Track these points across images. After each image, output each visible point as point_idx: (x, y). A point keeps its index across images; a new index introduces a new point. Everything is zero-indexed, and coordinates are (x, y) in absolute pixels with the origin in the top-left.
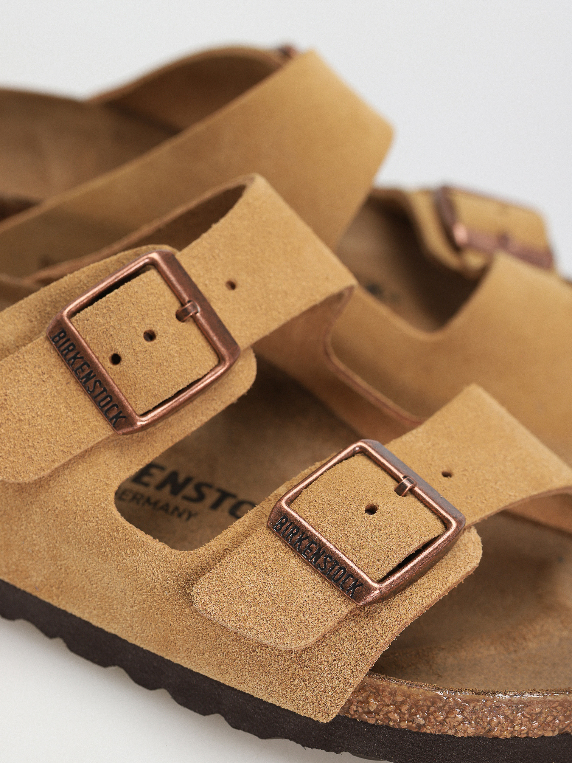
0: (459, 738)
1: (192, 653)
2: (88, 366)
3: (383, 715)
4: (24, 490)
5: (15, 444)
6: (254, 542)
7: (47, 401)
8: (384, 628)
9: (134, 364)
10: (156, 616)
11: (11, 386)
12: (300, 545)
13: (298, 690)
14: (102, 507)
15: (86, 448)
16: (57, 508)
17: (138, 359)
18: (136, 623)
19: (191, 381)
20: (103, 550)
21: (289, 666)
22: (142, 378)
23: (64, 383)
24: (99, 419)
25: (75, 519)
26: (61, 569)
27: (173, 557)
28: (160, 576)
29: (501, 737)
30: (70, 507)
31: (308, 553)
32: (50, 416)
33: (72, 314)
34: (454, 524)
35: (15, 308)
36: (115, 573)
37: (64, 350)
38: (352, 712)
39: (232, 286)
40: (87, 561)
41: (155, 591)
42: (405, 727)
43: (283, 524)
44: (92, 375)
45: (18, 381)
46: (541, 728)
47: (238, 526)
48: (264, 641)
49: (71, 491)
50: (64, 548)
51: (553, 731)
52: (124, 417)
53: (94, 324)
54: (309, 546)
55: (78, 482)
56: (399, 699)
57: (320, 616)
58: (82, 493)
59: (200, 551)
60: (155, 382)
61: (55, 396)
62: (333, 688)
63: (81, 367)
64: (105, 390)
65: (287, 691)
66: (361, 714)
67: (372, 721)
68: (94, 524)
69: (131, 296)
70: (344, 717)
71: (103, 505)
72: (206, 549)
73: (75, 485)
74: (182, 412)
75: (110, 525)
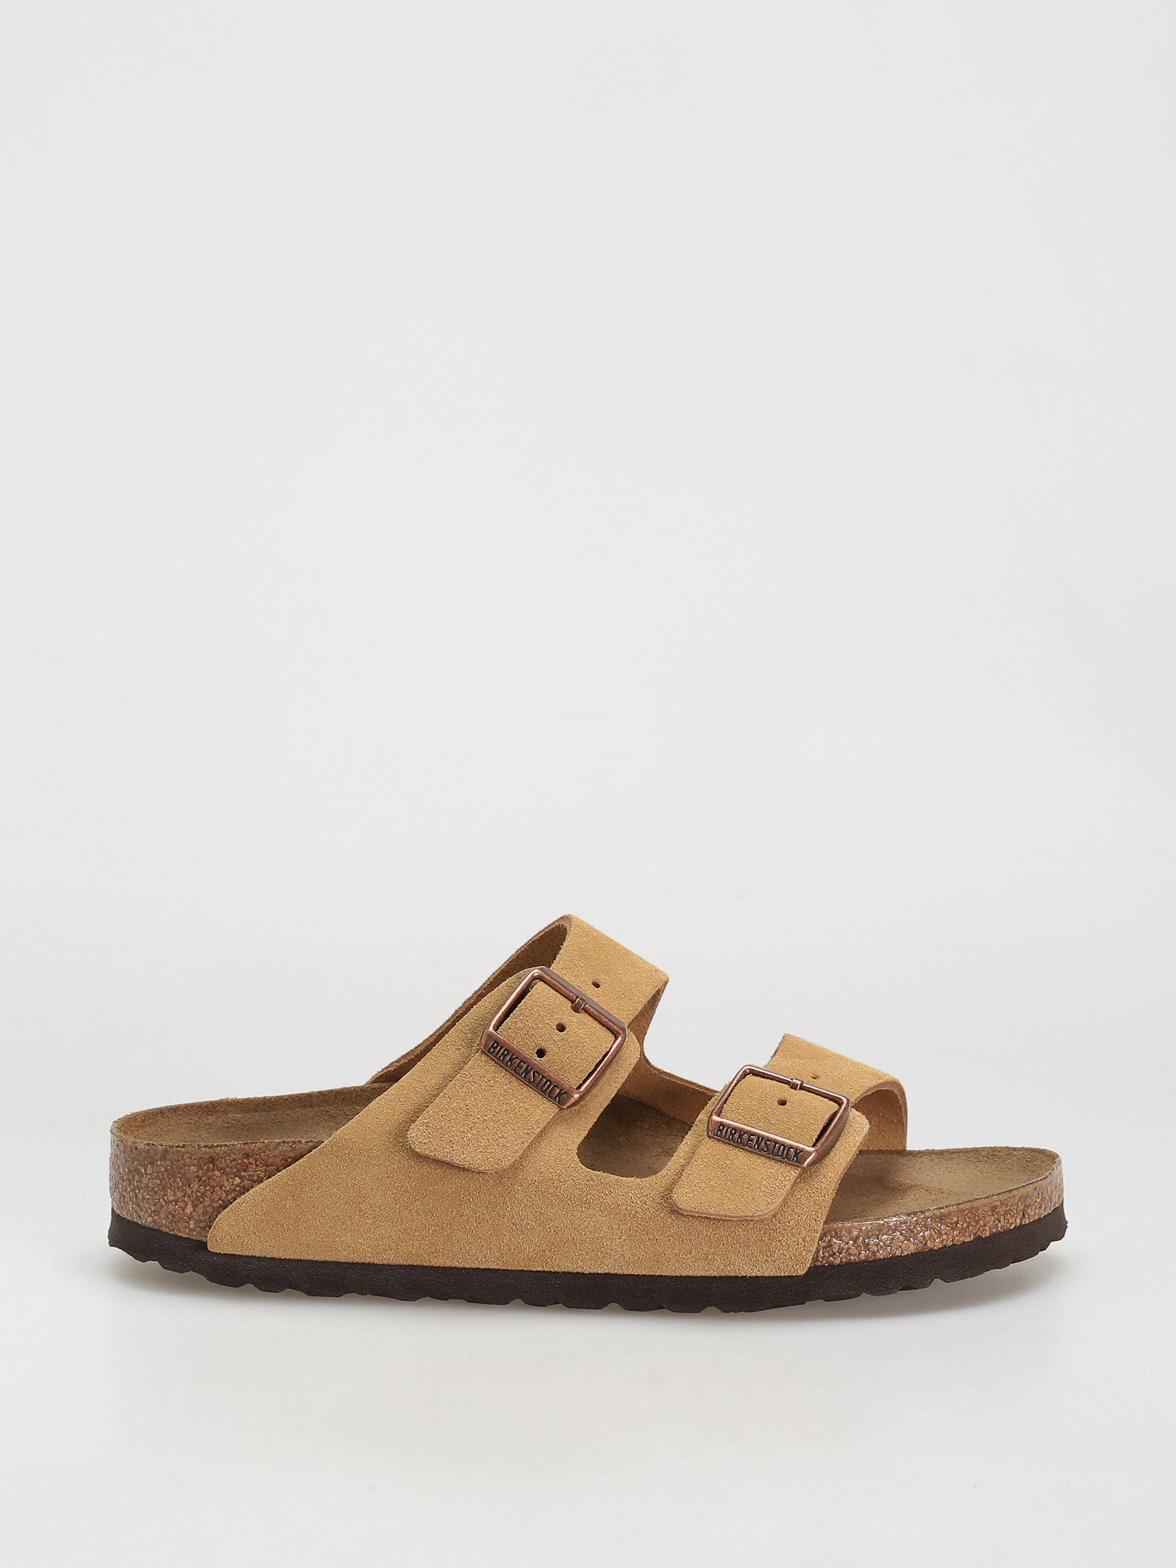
0: (905, 1256)
1: (681, 1256)
2: (524, 1063)
3: (845, 1253)
4: (503, 1177)
5: (488, 1139)
6: (703, 1151)
7: (500, 1100)
8: (828, 1179)
9: (558, 1051)
10: (643, 1237)
11: (468, 1097)
12: (741, 1140)
13: (776, 1251)
14: (572, 1167)
15: (543, 1126)
16: (535, 1181)
17: (559, 1046)
18: (627, 1250)
19: (603, 1054)
20: (585, 1199)
21: (765, 1233)
22: (567, 1061)
23: (508, 1083)
24: (544, 1101)
25: (553, 1183)
26: (550, 1231)
27: (644, 1183)
28: (638, 1202)
29: (935, 1248)
30: (546, 1176)
31: (750, 1144)
32: (507, 1110)
33: (496, 1028)
34: (845, 1101)
35: (440, 1044)
36: (599, 1215)
37: (501, 1056)
38: (821, 1259)
39: (597, 985)
40: (572, 1215)
41: (638, 1215)
42: (864, 1258)
43: (721, 1131)
44: (529, 1068)
45: (472, 1092)
46: (961, 1234)
47: (689, 1138)
48: (743, 1214)
49: (542, 1164)
50: (550, 1212)
51: (970, 1236)
52: (566, 1093)
53: (516, 1030)
54: (749, 1138)
55: (545, 1156)
56: (855, 1233)
57: (777, 1184)
58: (552, 1162)
59: (663, 1172)
60: (578, 1060)
61: (504, 1095)
62: (804, 1239)
63: (518, 1065)
64: (543, 1077)
65: (768, 1256)
66: (828, 1257)
67: (838, 1261)
68: (571, 1182)
69: (536, 1002)
70: (815, 1266)
71: (573, 1165)
72: (668, 1170)
73: (544, 1158)
74: (600, 1084)
75: (584, 1178)
